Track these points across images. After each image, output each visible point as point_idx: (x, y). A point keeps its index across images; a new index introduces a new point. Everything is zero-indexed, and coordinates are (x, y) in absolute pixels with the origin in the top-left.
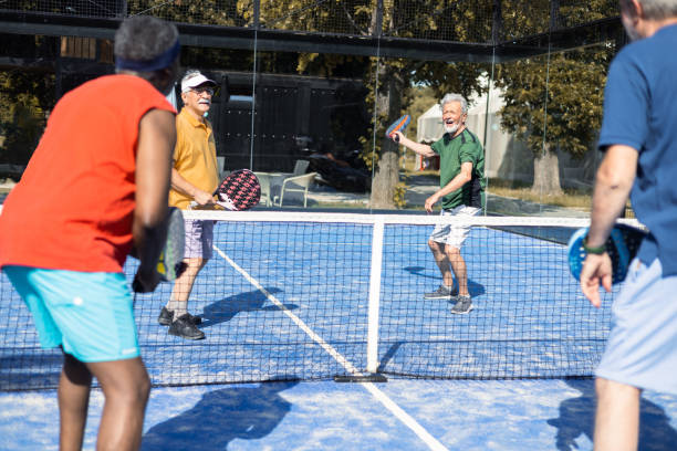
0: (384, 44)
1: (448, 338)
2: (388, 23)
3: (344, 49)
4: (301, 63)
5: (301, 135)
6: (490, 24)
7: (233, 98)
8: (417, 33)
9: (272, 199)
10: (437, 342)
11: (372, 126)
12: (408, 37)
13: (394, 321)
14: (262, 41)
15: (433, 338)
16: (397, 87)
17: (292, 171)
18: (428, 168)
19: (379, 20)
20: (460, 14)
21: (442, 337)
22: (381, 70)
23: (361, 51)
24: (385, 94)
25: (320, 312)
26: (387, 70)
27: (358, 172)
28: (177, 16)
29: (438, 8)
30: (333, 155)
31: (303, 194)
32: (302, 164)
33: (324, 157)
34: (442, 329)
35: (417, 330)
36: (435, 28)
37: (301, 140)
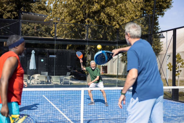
0: (89, 42)
1: (103, 118)
2: (90, 36)
3: (79, 43)
4: (67, 47)
5: (68, 65)
6: (116, 36)
7: (50, 56)
8: (97, 39)
9: (61, 83)
10: (100, 120)
11: (86, 63)
12: (95, 40)
13: (89, 115)
14: (57, 42)
15: (99, 119)
16: (93, 53)
17: (66, 75)
18: (104, 73)
19: (87, 36)
20: (108, 33)
21: (101, 119)
22: (88, 48)
23: (83, 44)
24: (90, 54)
25: (70, 113)
26: (90, 48)
27: (84, 75)
28: (35, 35)
29: (102, 32)
30: (77, 71)
31: (69, 81)
32: (69, 73)
33: (75, 71)
34: (101, 116)
35: (95, 117)
36: (102, 37)
37: (68, 67)
